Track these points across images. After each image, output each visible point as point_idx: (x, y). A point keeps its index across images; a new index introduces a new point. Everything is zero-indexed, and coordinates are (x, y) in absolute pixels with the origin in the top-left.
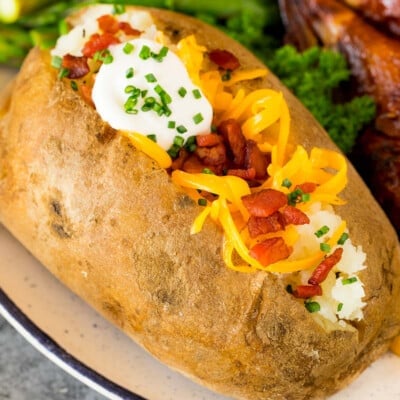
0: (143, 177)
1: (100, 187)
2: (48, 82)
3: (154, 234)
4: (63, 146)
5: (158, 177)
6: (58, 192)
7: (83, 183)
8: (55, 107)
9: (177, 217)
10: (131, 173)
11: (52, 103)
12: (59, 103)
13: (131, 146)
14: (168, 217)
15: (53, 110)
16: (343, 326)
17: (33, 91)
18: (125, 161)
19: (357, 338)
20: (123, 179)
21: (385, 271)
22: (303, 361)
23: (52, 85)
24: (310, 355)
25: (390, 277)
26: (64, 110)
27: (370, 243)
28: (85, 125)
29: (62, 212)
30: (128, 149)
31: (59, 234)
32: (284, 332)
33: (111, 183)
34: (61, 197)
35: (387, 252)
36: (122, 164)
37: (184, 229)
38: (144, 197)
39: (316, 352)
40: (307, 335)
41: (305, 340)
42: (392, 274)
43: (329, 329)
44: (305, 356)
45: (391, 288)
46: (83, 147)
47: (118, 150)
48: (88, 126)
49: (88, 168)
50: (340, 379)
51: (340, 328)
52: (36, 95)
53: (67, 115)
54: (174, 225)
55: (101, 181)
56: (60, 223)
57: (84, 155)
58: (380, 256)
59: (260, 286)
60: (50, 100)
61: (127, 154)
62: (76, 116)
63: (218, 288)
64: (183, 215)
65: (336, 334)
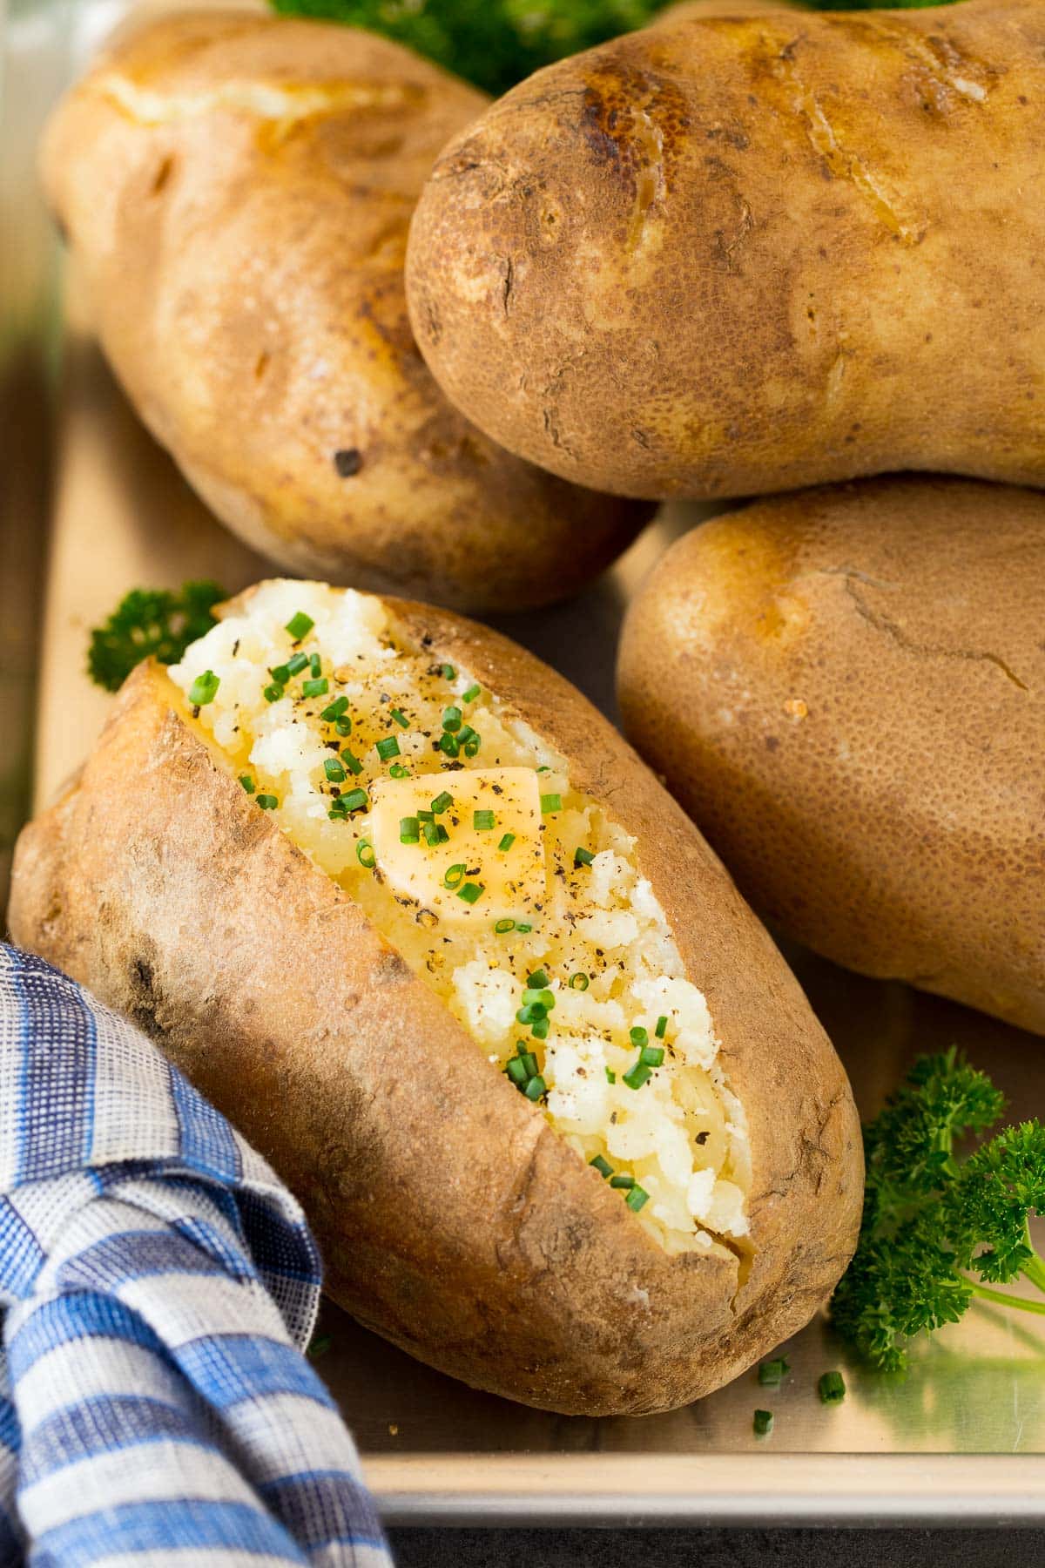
0: (315, 916)
1: (229, 932)
2: (151, 724)
3: (327, 1032)
4: (165, 848)
5: (343, 917)
6: (148, 943)
7: (196, 924)
8: (157, 772)
9: (375, 999)
10: (292, 908)
11: (153, 764)
12: (166, 764)
13: (295, 853)
14: (356, 999)
15: (154, 778)
16: (705, 1243)
17: (121, 741)
18: (282, 884)
19: (734, 1273)
20: (276, 919)
21: (806, 1146)
22: (614, 1310)
23: (158, 729)
24: (632, 1298)
25: (818, 1159)
26: (174, 779)
27: (779, 1084)
28: (211, 808)
29: (154, 982)
30: (290, 858)
31: (147, 1028)
32: (577, 1246)
33: (252, 926)
34: (155, 952)
35: (817, 1107)
36: (275, 888)
37: (388, 1023)
38: (313, 956)
39: (644, 1294)
40: (625, 1255)
41: (621, 1265)
42: (824, 1153)
43: (674, 1248)
44: (620, 1301)
45: (818, 1182)
46: (203, 852)
47: (269, 860)
48: (217, 810)
49: (208, 894)
50: (701, 1363)
51: (697, 1249)
52: (126, 748)
53: (179, 788)
54: (368, 1016)
55: (232, 922)
56: (149, 1005)
57: (203, 869)
58: (798, 1112)
59: (531, 1146)
60: (151, 757)
61: (287, 869)
62: (196, 789)
63: (448, 1147)
64: (387, 997)
65: (688, 1261)
